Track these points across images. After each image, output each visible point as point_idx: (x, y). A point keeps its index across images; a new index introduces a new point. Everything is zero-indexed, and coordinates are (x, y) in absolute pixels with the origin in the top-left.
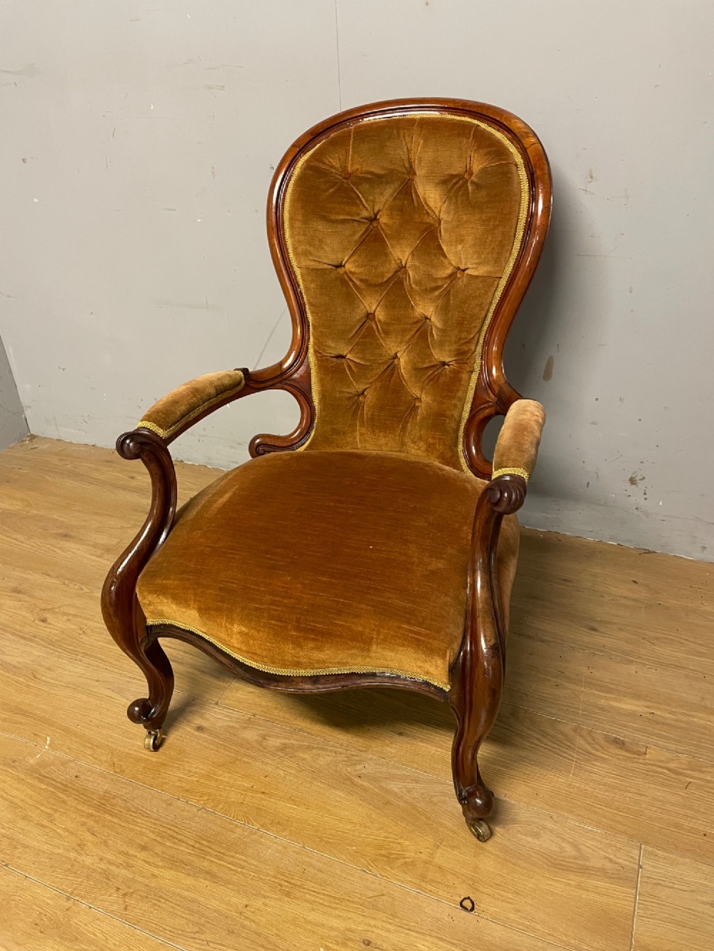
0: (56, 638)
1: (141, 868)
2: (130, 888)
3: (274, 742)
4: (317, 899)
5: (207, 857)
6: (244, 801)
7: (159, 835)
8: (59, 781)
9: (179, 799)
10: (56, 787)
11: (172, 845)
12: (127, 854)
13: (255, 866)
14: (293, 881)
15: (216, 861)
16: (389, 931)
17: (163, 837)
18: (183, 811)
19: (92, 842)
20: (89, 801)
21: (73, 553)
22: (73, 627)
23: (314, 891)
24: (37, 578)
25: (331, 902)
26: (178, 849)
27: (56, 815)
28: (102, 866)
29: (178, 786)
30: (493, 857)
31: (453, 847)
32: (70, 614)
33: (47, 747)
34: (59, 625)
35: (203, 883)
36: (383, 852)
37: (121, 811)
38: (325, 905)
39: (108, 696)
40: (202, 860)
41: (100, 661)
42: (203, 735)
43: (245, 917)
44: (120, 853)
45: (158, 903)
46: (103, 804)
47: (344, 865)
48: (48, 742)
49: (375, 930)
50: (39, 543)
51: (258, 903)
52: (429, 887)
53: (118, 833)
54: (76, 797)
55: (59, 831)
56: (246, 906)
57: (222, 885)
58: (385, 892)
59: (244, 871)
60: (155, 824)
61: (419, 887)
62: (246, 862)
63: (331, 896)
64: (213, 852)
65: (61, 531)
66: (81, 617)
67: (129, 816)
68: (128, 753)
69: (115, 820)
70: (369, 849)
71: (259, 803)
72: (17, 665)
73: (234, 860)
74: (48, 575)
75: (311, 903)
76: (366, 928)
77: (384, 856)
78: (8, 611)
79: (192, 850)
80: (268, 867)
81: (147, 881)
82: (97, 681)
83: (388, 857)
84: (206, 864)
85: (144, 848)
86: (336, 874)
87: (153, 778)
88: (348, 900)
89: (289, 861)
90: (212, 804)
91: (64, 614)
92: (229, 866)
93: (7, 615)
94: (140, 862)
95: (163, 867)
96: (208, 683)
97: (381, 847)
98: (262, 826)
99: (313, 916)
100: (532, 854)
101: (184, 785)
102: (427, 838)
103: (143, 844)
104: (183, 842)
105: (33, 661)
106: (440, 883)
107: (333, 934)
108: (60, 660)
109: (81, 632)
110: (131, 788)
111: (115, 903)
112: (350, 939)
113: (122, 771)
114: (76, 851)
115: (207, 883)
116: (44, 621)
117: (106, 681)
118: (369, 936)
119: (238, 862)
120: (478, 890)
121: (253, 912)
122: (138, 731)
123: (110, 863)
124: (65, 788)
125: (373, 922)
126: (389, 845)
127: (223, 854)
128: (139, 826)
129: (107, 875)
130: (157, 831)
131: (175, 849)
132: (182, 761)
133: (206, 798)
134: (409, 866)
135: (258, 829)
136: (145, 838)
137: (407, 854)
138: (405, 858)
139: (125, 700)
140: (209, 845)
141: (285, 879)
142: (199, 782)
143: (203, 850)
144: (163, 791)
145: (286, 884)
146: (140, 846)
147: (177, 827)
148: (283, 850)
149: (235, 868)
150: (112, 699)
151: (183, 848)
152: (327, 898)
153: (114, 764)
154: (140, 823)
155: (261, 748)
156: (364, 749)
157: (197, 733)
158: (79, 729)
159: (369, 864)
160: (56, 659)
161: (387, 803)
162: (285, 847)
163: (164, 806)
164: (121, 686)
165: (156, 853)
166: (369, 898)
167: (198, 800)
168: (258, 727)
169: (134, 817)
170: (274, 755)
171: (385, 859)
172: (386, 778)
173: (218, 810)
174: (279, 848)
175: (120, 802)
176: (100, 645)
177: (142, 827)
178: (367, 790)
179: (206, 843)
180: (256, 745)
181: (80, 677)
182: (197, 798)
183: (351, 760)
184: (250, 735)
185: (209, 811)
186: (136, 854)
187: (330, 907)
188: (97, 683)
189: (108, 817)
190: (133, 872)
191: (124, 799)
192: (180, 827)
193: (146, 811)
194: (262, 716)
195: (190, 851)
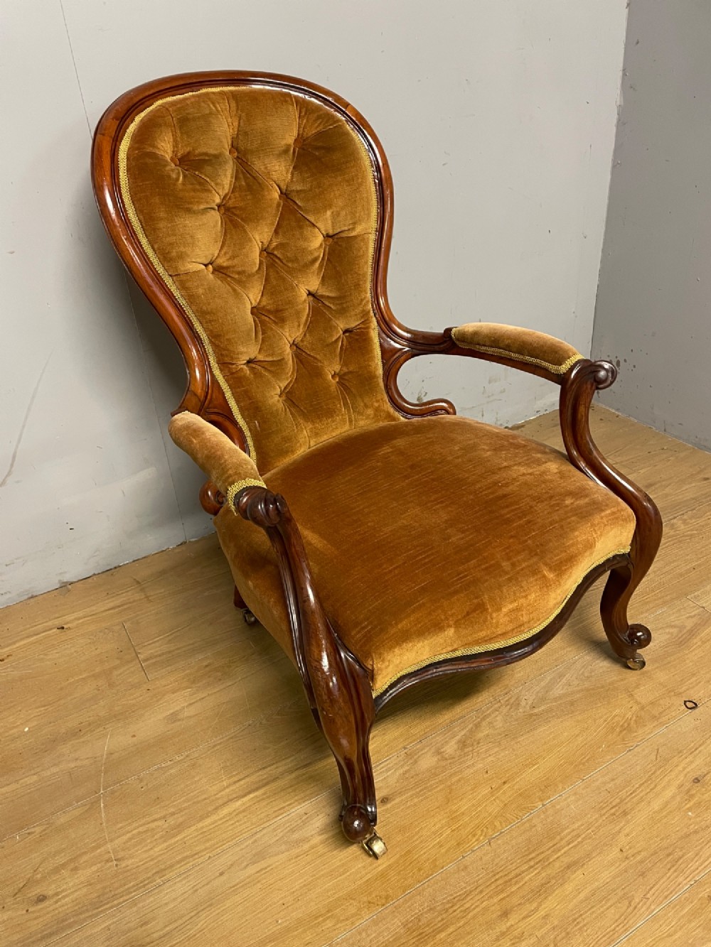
1: (530, 926)
3: (451, 748)
4: (640, 795)
5: (551, 860)
6: (503, 802)
7: (498, 893)
9: (464, 857)
11: (518, 886)
13: (582, 825)
14: (614, 804)
15: (559, 854)
16: (692, 762)
17: (502, 891)
18: (481, 859)
23: (631, 794)
25: (647, 787)
26: (526, 882)
29: (446, 852)
30: (657, 670)
31: (637, 687)
35: (578, 876)
36: (618, 729)
37: (443, 919)
38: (649, 792)
40: (551, 866)
42: (393, 803)
43: (633, 856)
45: (581, 925)
47: (617, 761)
49: (687, 770)
51: (622, 840)
52: (665, 718)
53: (470, 933)
56: (621, 850)
57: (589, 861)
58: (656, 748)
59: (583, 836)
60: (481, 892)
61: (662, 724)
62: (573, 830)
63: (643, 783)
66: (85, 853)
67: (455, 914)
68: (365, 882)
69: (451, 929)
70: (610, 737)
71: (514, 791)
73: (567, 839)
75: (642, 801)
76: (682, 775)
77: (621, 732)
80: (589, 816)
81: (549, 926)
83: (625, 729)
84: (557, 864)
85: (505, 914)
86: (622, 770)
87: (420, 870)
88: (652, 774)
89: (592, 797)
90: (490, 830)
92: (570, 846)
94: (521, 924)
95: (540, 904)
96: (328, 767)
97: (613, 729)
98: (542, 800)
99: (656, 805)
100: (666, 649)
101: (448, 846)
102: (620, 697)
103: (499, 913)
104: (520, 874)
105: (108, 940)
106: (665, 710)
107: (678, 799)
109: (115, 863)
110: (418, 897)
112: (689, 791)
113: (387, 898)
115: (579, 872)
116: (42, 899)
117: (232, 865)
118: (692, 776)
119: (569, 837)
120: (681, 693)
121: (630, 848)
125: (680, 768)
126: (613, 724)
127: (554, 845)
128: (474, 909)
130: (491, 892)
131: (524, 884)
133: (479, 832)
134: (639, 721)
135: (543, 805)
136: (493, 908)
137: (629, 715)
138: (631, 719)
139: (281, 856)
140: (537, 853)
141: (608, 808)
142: (454, 830)
143: (541, 860)
144: (442, 868)
145: (614, 810)
146: (501, 916)
147: (498, 873)
148: (578, 796)
149: (576, 843)
150: (269, 866)
151: (527, 878)
152: (642, 788)
153: (369, 903)
154: (471, 906)
155: (449, 761)
156: (507, 690)
157: (389, 806)
158: (283, 922)
159: (625, 744)
160: (135, 909)
161: (572, 703)
162: (575, 794)
163: (463, 874)
164: (253, 852)
165: (519, 904)
166: (656, 759)
167: (477, 840)
168: (423, 752)
169: (459, 908)
170: (466, 754)
171: (625, 732)
172: (547, 692)
173: (500, 828)
174: (573, 798)
175: (429, 916)
176: (161, 850)
177: (477, 906)
178: (550, 710)
179: (533, 855)
180: (444, 763)
181: (197, 890)
182: (474, 840)
183: (513, 704)
184: (427, 761)
185: (497, 836)
186: (509, 924)
187: (651, 790)
188: (224, 878)
189: (443, 935)
190: (530, 935)
191: (428, 910)
192: (501, 869)
193: (458, 894)
194: (411, 743)
195: (534, 873)
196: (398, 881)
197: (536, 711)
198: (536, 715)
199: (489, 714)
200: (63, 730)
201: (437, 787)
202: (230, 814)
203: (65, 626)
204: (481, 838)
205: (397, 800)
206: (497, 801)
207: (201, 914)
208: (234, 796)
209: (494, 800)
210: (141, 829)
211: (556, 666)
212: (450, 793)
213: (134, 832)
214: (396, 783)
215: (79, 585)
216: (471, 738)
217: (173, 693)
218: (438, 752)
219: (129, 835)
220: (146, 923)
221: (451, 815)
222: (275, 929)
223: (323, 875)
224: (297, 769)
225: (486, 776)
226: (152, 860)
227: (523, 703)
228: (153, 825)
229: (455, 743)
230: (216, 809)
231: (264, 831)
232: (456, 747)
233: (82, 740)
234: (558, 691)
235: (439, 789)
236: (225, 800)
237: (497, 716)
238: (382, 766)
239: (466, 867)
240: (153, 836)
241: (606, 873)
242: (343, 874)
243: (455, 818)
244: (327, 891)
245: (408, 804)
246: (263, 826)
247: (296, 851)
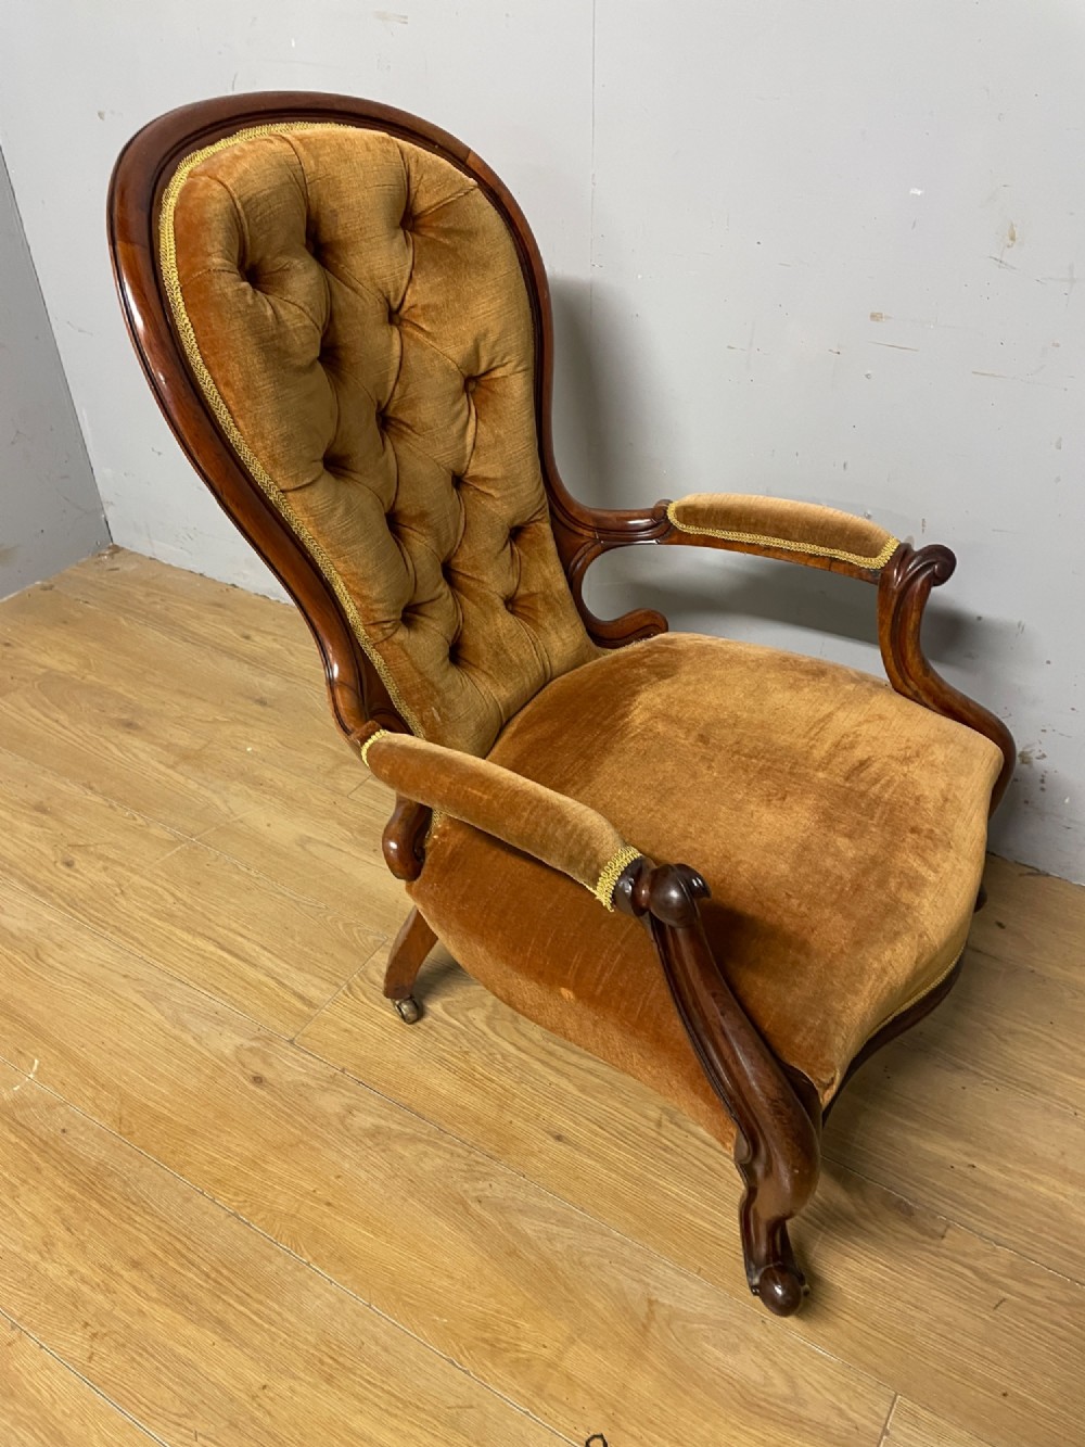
0: (81, 896)
1: (124, 1298)
2: (103, 1325)
3: (362, 1120)
4: (371, 1397)
5: (224, 1297)
6: (298, 1212)
7: (162, 1246)
8: (38, 1134)
9: (202, 1193)
10: (31, 1143)
11: (178, 1268)
12: (109, 1270)
13: (290, 1323)
14: (341, 1360)
15: (236, 1305)
17: (166, 1252)
18: (205, 1213)
19: (64, 1242)
20: (74, 1175)
21: (135, 755)
22: (109, 881)
23: (369, 1382)
24: (73, 790)
25: (390, 1404)
26: (184, 1276)
27: (23, 1190)
28: (71, 1283)
29: (205, 1172)
30: (655, 1373)
31: (596, 1347)
32: (108, 858)
33: (31, 1076)
34: (90, 875)
35: (207, 1337)
36: (487, 1335)
37: (115, 1199)
38: (380, 1408)
39: (135, 1004)
40: (216, 1299)
41: (136, 944)
42: (258, 1091)
43: (260, 1405)
44: (101, 1266)
45: (138, 1358)
46: (91, 1183)
47: (422, 1347)
48: (35, 1068)
50: (88, 733)
51: (282, 1386)
52: (545, 1407)
53: (104, 1234)
54: (55, 1163)
55: (21, 1215)
56: (264, 1387)
57: (235, 1346)
58: (474, 1404)
59: (273, 1329)
60: (160, 1228)
61: (530, 1404)
62: (279, 1314)
64: (234, 1289)
65: (124, 717)
66: (124, 865)
67: (125, 1209)
68: (144, 1104)
69: (104, 1212)
70: (466, 1325)
71: (319, 1219)
72: (17, 933)
73: (262, 1308)
74: (91, 788)
75: (360, 1401)
77: (485, 1341)
78: (22, 841)
79: (207, 1282)
80: (309, 1329)
81: (128, 1319)
82: (125, 976)
83: (492, 1345)
84: (219, 1307)
85: (135, 1265)
86: (409, 1360)
87: (173, 1152)
88: (417, 1407)
89: (343, 1325)
90: (248, 1210)
91: (101, 857)
92: (253, 1316)
93: (18, 846)
94: (125, 1286)
95: (157, 1301)
97: (486, 1327)
98: (315, 1259)
99: (359, 1423)
100: (718, 1380)
101: (215, 1171)
102: (560, 1323)
103: (135, 1258)
104: (193, 1265)
105: (40, 930)
106: (563, 1403)
108: (78, 933)
109: (118, 891)
110: (138, 1164)
111: (77, 1346)
113: (131, 1133)
114: (40, 1254)
115: (215, 1338)
116: (69, 864)
117: (138, 980)
119: (267, 1312)
120: (619, 1426)
121: (271, 1399)
122: (166, 1070)
123: (83, 1280)
124: (44, 1147)
126: (498, 1326)
127: (248, 1295)
128: (135, 1228)
129: (75, 1299)
130: (161, 1240)
131: (180, 1274)
132: (220, 1131)
133: (243, 1198)
134: (521, 1366)
135: (308, 1264)
136: (141, 1248)
137: (525, 1346)
138: (518, 1351)
139: (158, 1015)
140: (232, 1277)
141: (331, 1353)
142: (238, 1169)
143: (221, 1284)
144: (183, 1175)
145: (331, 1362)
146: (133, 1260)
148: (338, 1305)
149: (260, 1322)
150: (142, 1009)
151: (191, 1275)
152: (385, 1396)
153: (120, 1119)
155: (340, 1127)
156: (497, 1155)
157: (252, 1087)
158: (84, 1053)
159: (462, 1352)
160: (74, 932)
161: (513, 1253)
162: (341, 1301)
163: (179, 1201)
164: (158, 990)
165: (151, 1276)
166: (449, 1408)
167: (229, 1199)
168: (344, 1092)
170: (359, 1142)
171: (486, 1346)
172: (520, 1211)
174: (333, 1300)
175: (117, 1183)
176: (141, 917)
178: (482, 1224)
179: (225, 1272)
180: (335, 1121)
181: (105, 967)
183: (473, 1171)
184: (331, 1103)
185: (243, 1221)
186: (123, 1272)
187: (386, 1411)
188: (123, 980)
189: (96, 1205)
190: (113, 1302)
191: (124, 1179)
194: (356, 1074)
195: (200, 1282)
196: (153, 1136)
197: (475, 1207)
198: (466, 1209)
200: (256, 773)
201: (296, 1128)
202: (198, 949)
204: (235, 1204)
205: (263, 1093)
206: (296, 1205)
207: (79, 982)
208: (220, 941)
209: (298, 1200)
210: (160, 890)
212: (291, 1146)
213: (156, 887)
214: (287, 1082)
216: (389, 1139)
217: (339, 824)
218: (350, 1110)
219: (150, 885)
220: (60, 947)
221: (258, 1159)
222: (73, 1048)
225: (332, 1178)
226: (129, 916)
227: (481, 1185)
228: (167, 897)
229: (372, 1124)
230: (202, 935)
231: (184, 987)
232: (368, 1125)
233: (250, 792)
234: (529, 1226)
235: (293, 1130)
236: (213, 936)
237: (440, 1158)
238: (307, 1056)
240: (155, 904)
241: (222, 1373)
242: (149, 1080)
243: (254, 1164)
244: (127, 1075)
245: (261, 1107)
246: (191, 983)
247: (168, 1026)
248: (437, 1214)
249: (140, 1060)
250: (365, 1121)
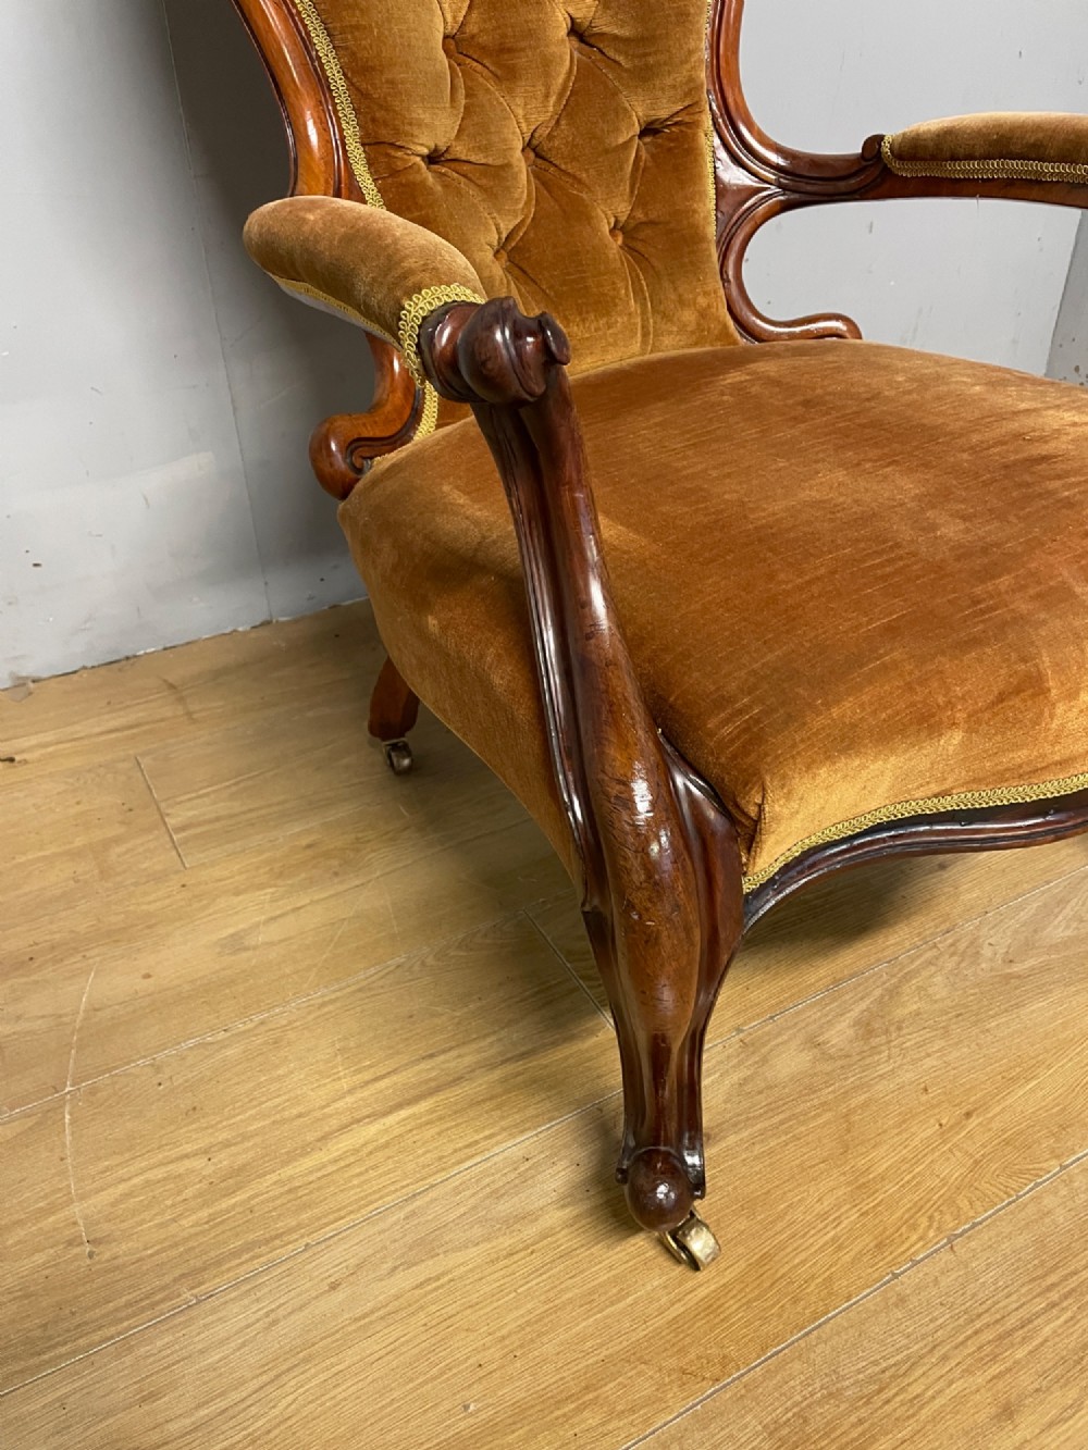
6: (971, 1156)
7: (984, 1363)
9: (896, 1276)
17: (994, 1358)
18: (936, 1281)
26: (1046, 1341)
29: (852, 1263)
37: (861, 1421)
42: (724, 1144)
60: (945, 1358)
66: (19, 1223)
67: (888, 1408)
68: (670, 1323)
85: (1007, 1413)
87: (795, 1301)
90: (948, 1217)
101: (857, 1247)
103: (993, 1410)
104: (1030, 1321)
109: (88, 1248)
110: (797, 1366)
113: (724, 1363)
117: (359, 1266)
128: (933, 1398)
130: (969, 1361)
131: (1042, 1344)
133: (924, 1222)
135: (1063, 1168)
139: (473, 1251)
140: (1061, 1272)
142: (867, 1213)
143: (1073, 1290)
146: (998, 1416)
147: (979, 1316)
150: (444, 1274)
151: (1047, 1330)
153: (683, 1372)
154: (927, 1389)
155: (839, 1063)
156: (948, 924)
158: (479, 1410)
160: (128, 1360)
164: (409, 1239)
165: (1037, 1390)
167: (921, 1239)
168: (780, 1040)
169: (896, 1394)
170: (875, 1050)
172: (1035, 931)
173: (971, 1214)
176: (196, 1224)
177: (940, 1392)
178: (1046, 968)
179: (1053, 1278)
180: (827, 1067)
181: (275, 1322)
182: (914, 1237)
183: (964, 952)
184: (791, 1061)
185: (965, 1231)
186: (1018, 1437)
188: (340, 1296)
191: (823, 1397)
192: (985, 1307)
193: (892, 1361)
194: (752, 1019)
195: (1062, 1319)
196: (749, 1323)
197: (1016, 968)
198: (1019, 977)
199: (917, 972)
201: (816, 1116)
203: (17, 758)
204: (931, 1234)
205: (732, 1139)
206: (958, 1154)
207: (285, 1378)
208: (366, 1112)
209: (950, 1150)
210: (151, 1176)
211: (1048, 883)
213: (135, 1181)
214: (725, 1102)
215: (53, 683)
216: (882, 1017)
217: (237, 894)
218: (814, 1042)
219: (123, 1188)
220: (152, 1396)
221: (856, 1179)
222: (462, 1425)
223: (571, 1301)
224: (503, 1062)
225: (924, 1098)
226: (176, 1245)
227: (987, 952)
228: (181, 1167)
229: (849, 1027)
230: (324, 1138)
231: (432, 1194)
232: (851, 1032)
233: (35, 977)
234: (1059, 930)
235: (820, 1121)
236: (345, 1119)
237: (931, 976)
239: (902, 1300)
240: (179, 1192)
242: (619, 1301)
243: (862, 1187)
244: (584, 1340)
245: (758, 1149)
246: (431, 1180)
247: (506, 1242)
248: (1017, 1006)
249: (557, 1309)
250: (840, 1034)
